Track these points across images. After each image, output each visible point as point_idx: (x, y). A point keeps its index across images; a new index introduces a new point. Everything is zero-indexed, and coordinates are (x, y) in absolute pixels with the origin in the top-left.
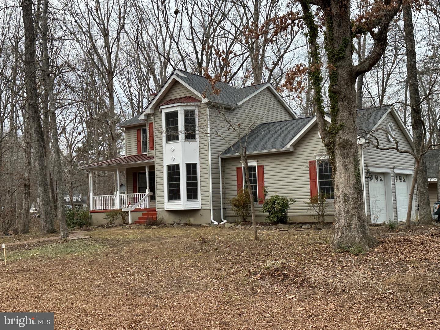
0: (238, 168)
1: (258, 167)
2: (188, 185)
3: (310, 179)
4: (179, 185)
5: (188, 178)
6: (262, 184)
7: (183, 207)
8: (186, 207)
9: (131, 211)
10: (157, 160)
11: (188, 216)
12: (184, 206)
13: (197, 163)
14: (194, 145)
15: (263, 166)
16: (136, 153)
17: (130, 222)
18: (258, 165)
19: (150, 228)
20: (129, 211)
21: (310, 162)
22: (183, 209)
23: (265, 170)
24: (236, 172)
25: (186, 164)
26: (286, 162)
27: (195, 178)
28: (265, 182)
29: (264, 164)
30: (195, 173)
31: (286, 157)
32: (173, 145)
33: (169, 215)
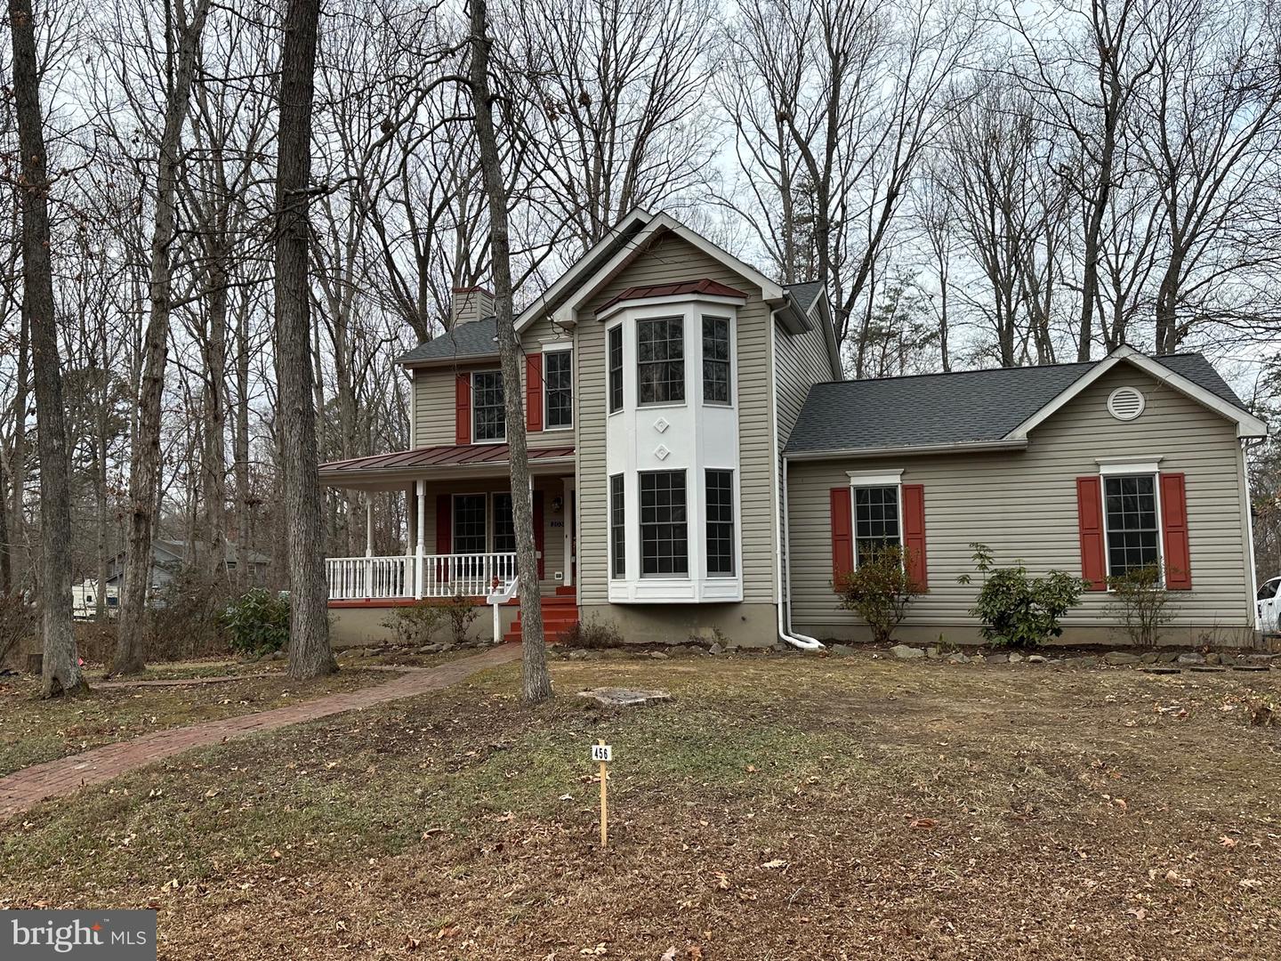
0: (834, 491)
1: (905, 488)
2: (711, 530)
3: (1082, 525)
4: (683, 530)
5: (711, 513)
6: (919, 536)
7: (697, 596)
8: (707, 595)
9: (500, 605)
10: (583, 457)
11: (695, 622)
12: (700, 591)
13: (732, 471)
14: (726, 419)
15: (923, 486)
16: (452, 442)
17: (497, 637)
18: (906, 483)
19: (644, 658)
20: (496, 606)
21: (1080, 481)
22: (696, 601)
23: (927, 497)
24: (828, 500)
25: (706, 470)
26: (999, 479)
27: (727, 514)
28: (927, 532)
29: (924, 482)
30: (727, 497)
31: (1001, 466)
32: (662, 414)
33: (626, 617)
